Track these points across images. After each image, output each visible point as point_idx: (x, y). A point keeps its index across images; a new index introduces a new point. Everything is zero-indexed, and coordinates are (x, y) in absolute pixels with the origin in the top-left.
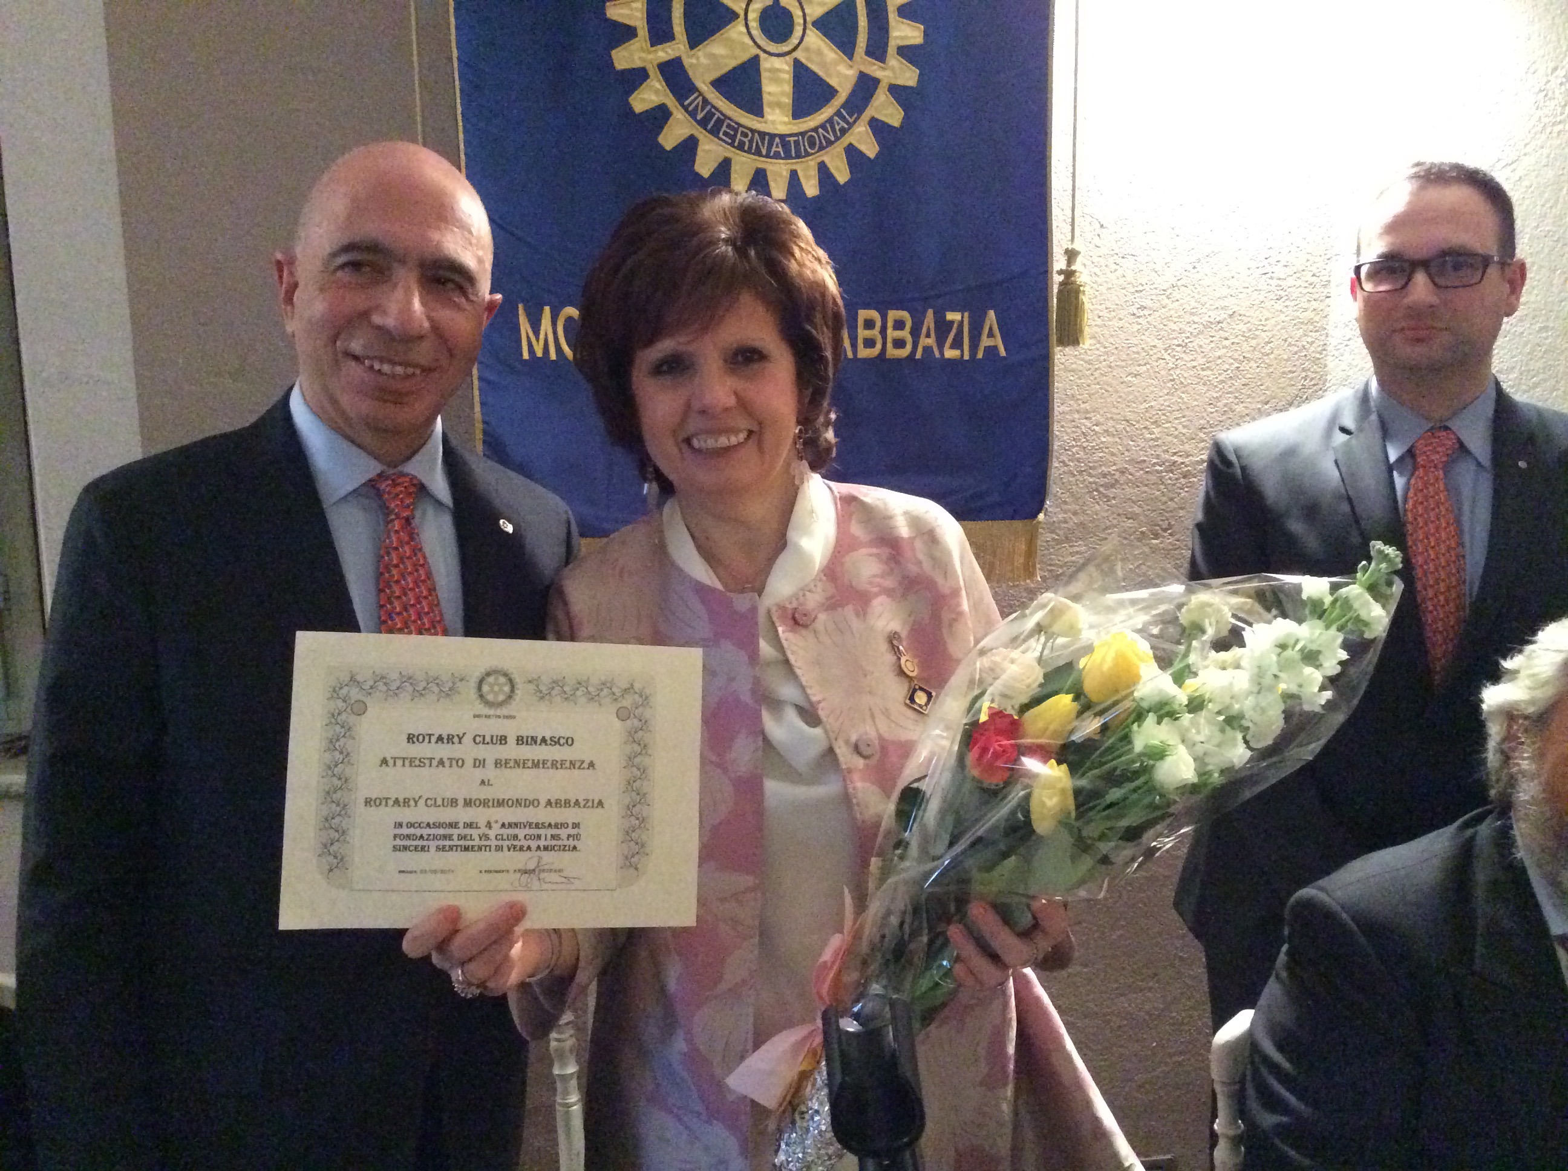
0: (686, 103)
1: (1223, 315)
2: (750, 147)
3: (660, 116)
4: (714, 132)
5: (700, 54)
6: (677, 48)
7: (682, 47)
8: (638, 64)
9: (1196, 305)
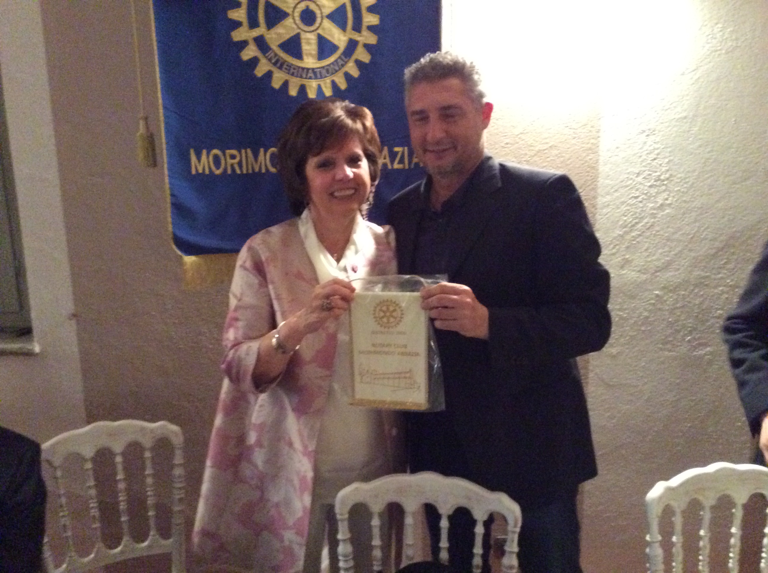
0: (267, 55)
2: (298, 75)
3: (254, 61)
5: (272, 32)
6: (261, 30)
8: (244, 38)
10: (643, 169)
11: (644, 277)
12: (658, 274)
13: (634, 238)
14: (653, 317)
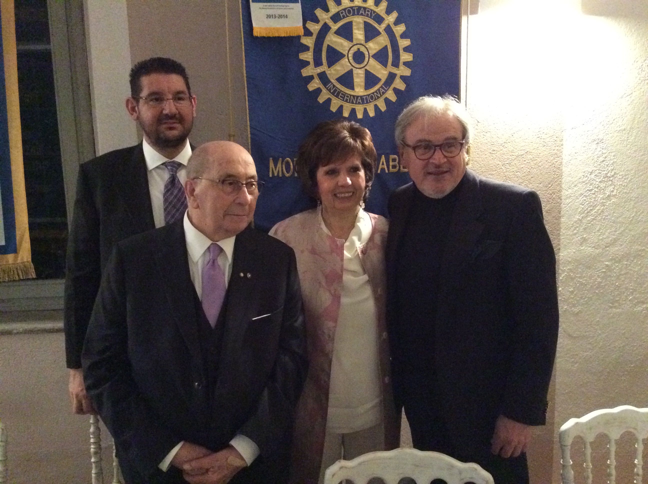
0: (327, 87)
1: (523, 152)
2: (350, 101)
3: (318, 91)
4: (337, 96)
5: (332, 70)
6: (324, 68)
7: (326, 68)
8: (311, 74)
9: (513, 149)
10: (595, 169)
11: (597, 251)
12: (608, 248)
13: (589, 222)
14: (604, 282)
